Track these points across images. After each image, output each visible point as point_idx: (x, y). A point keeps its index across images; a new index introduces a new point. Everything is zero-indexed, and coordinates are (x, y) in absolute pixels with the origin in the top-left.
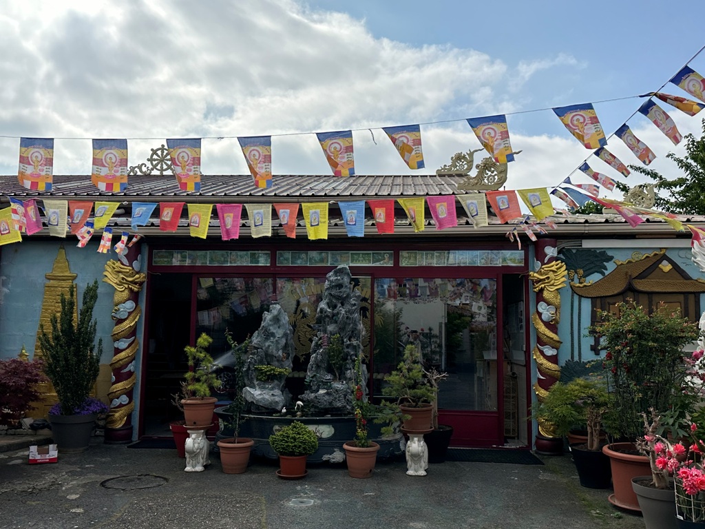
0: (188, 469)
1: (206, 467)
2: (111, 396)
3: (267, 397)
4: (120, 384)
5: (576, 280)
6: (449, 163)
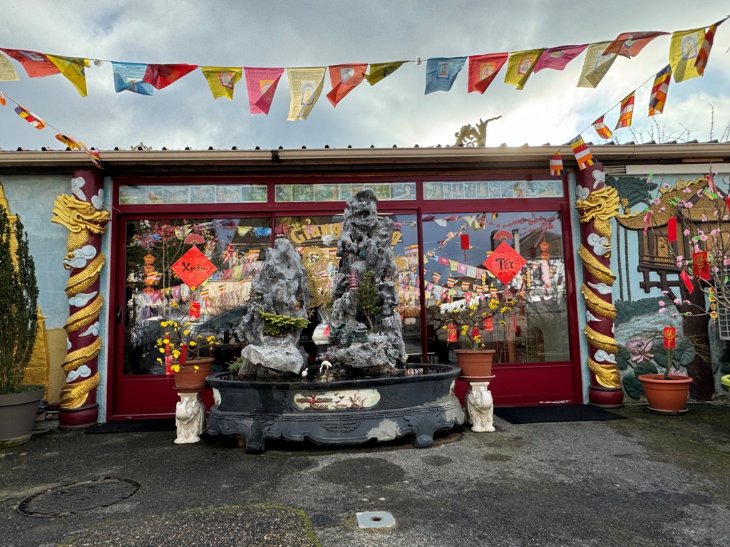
4: (78, 351)
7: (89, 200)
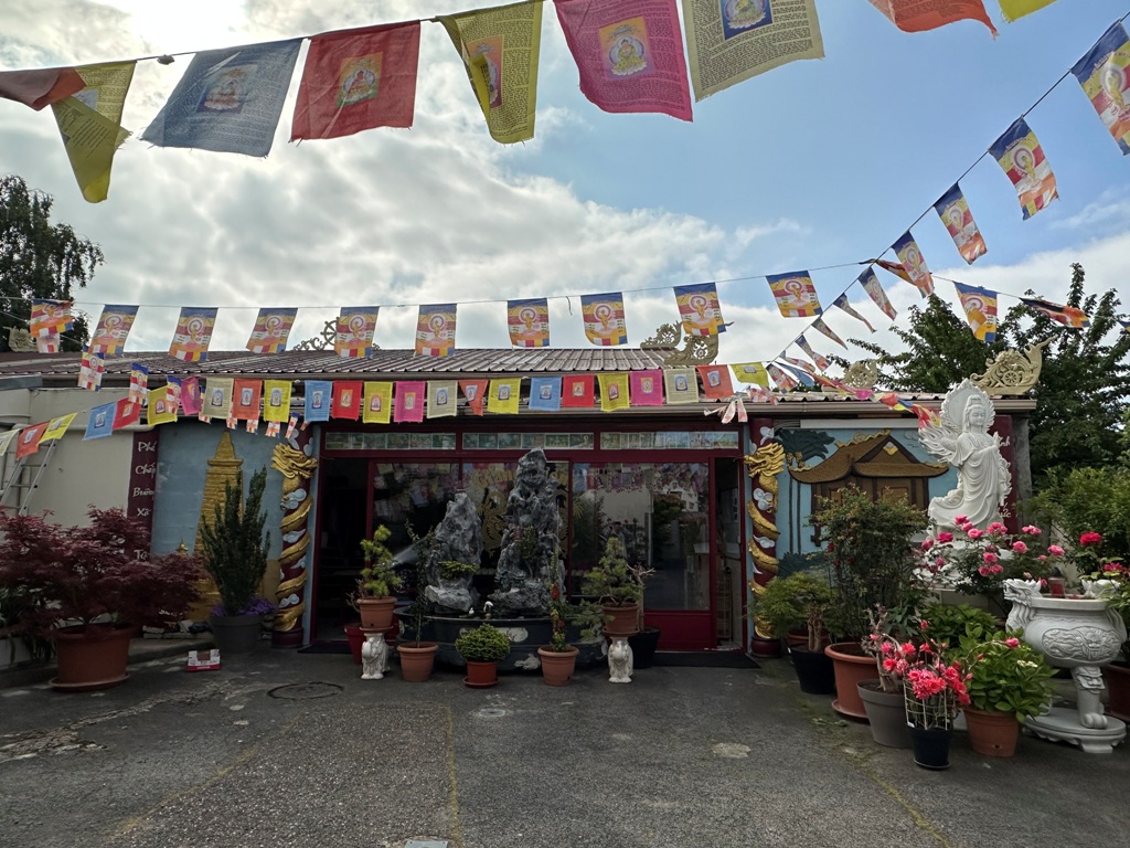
0: (365, 676)
1: (385, 674)
2: (279, 595)
3: (452, 596)
4: (290, 582)
5: (795, 464)
6: (655, 335)
7: (302, 449)
